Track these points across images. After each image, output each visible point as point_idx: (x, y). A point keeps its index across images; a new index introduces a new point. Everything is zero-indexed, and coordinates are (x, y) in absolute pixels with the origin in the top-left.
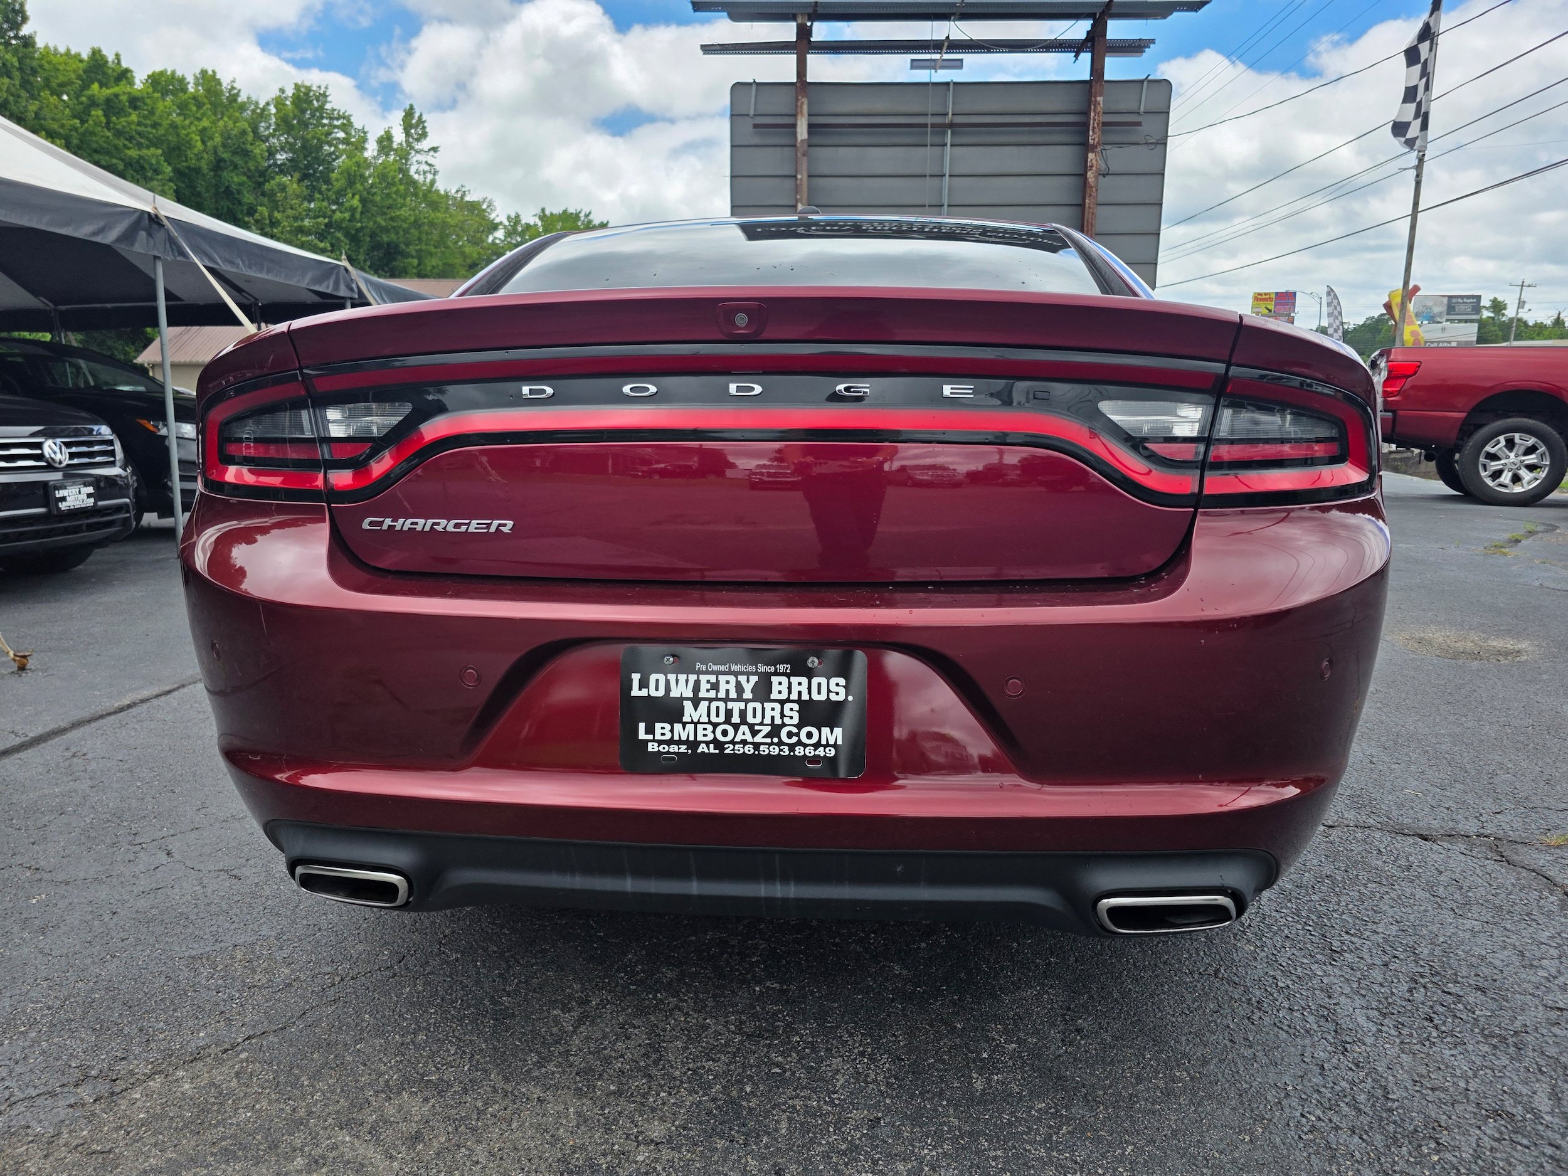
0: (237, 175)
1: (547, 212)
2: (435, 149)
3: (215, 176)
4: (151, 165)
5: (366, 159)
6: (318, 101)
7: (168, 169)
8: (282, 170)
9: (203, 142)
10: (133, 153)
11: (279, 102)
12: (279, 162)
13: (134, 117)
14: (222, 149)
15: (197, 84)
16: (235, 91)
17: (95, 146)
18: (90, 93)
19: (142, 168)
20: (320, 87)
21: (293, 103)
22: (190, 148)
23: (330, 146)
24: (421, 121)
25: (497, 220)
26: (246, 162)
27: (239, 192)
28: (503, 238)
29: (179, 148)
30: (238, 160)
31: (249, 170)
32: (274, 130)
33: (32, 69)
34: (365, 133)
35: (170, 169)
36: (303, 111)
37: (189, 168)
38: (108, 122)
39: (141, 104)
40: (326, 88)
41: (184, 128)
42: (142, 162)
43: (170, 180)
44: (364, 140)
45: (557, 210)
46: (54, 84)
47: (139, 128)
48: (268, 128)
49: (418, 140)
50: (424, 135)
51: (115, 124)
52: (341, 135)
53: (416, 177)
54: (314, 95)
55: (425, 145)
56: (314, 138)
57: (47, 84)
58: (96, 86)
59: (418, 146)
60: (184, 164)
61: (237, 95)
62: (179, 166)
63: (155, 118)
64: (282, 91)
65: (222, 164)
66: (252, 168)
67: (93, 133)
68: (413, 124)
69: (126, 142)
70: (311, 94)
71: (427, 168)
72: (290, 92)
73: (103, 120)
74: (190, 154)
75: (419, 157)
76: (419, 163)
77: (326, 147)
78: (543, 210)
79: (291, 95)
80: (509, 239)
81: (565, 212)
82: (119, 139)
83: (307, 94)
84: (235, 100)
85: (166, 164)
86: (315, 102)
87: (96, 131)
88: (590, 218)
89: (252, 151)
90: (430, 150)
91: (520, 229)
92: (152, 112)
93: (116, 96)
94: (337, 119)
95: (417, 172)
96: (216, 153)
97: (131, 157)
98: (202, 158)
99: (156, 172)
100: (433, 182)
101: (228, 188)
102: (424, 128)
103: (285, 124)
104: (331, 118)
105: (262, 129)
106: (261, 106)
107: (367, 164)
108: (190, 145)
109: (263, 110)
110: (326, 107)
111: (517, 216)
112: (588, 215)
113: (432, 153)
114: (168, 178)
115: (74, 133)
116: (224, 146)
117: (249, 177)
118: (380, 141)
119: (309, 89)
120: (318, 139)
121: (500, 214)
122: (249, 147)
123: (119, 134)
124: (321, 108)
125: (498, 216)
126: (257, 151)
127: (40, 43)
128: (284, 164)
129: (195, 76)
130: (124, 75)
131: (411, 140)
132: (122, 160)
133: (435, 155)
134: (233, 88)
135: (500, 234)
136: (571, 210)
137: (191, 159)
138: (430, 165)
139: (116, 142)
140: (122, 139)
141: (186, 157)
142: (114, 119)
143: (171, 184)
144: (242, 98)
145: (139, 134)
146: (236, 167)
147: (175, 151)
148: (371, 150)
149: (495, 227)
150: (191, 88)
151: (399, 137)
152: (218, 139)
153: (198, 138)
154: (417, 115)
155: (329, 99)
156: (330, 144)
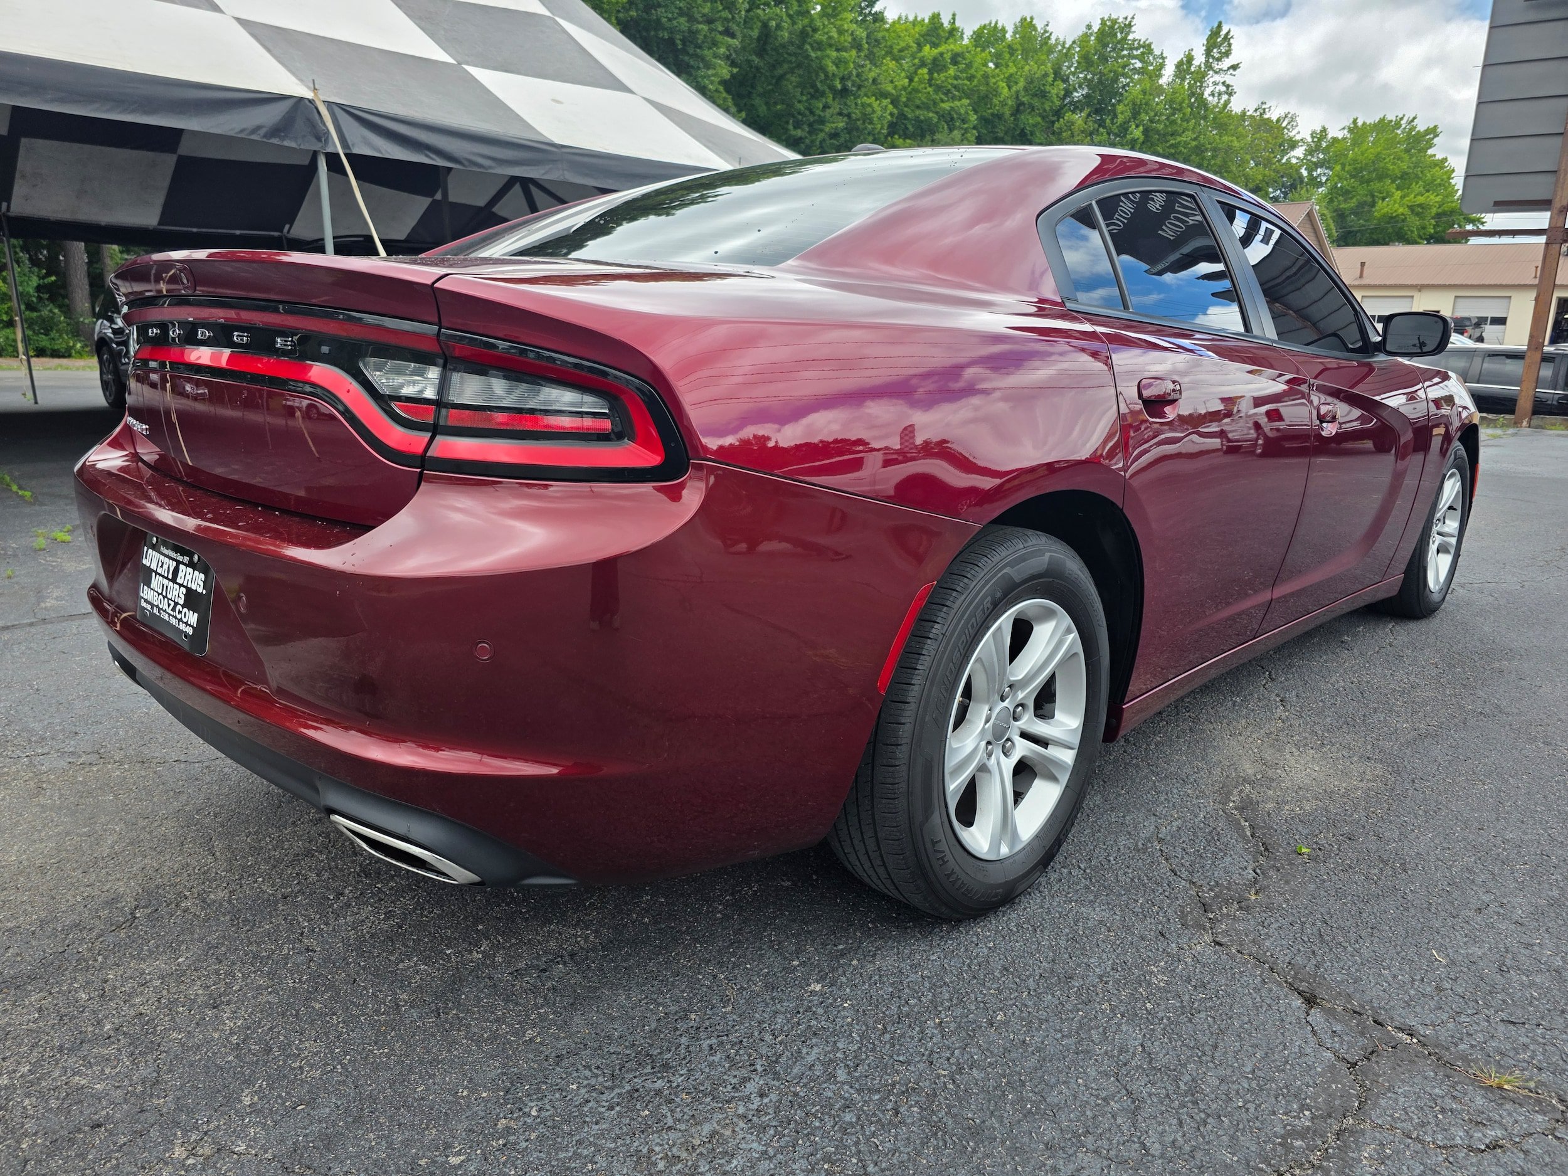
0: (1033, 116)
1: (1360, 123)
2: (1234, 67)
3: (1015, 120)
4: (960, 114)
5: (1161, 85)
6: (1121, 33)
7: (973, 118)
8: (1077, 107)
9: (1010, 88)
10: (946, 106)
11: (1084, 39)
12: (1076, 99)
13: (952, 71)
14: (1023, 93)
15: (1015, 33)
16: (1047, 35)
17: (918, 102)
18: (922, 54)
19: (952, 119)
20: (1126, 18)
21: (1097, 38)
22: (996, 96)
23: (1126, 78)
24: (1227, 38)
25: (1298, 138)
26: (1043, 104)
27: (1032, 133)
28: (1302, 156)
29: (987, 96)
30: (1036, 102)
31: (1045, 110)
32: (1076, 68)
33: (876, 40)
34: (1163, 58)
35: (975, 117)
36: (1105, 46)
37: (992, 114)
38: (931, 79)
39: (960, 59)
40: (1133, 18)
41: (993, 77)
42: (953, 113)
43: (974, 128)
44: (1162, 66)
45: (1372, 119)
46: (895, 51)
47: (955, 82)
48: (1069, 67)
49: (1219, 60)
50: (1227, 54)
51: (936, 80)
52: (1138, 65)
53: (1210, 99)
54: (1119, 27)
55: (1226, 63)
56: (1111, 71)
57: (889, 52)
58: (927, 48)
59: (1216, 66)
60: (989, 111)
61: (1049, 38)
62: (984, 114)
63: (972, 71)
64: (1089, 27)
65: (1022, 108)
66: (1048, 108)
67: (917, 91)
68: (1218, 43)
69: (943, 97)
70: (1116, 27)
71: (1224, 89)
72: (1096, 28)
73: (927, 77)
74: (995, 101)
75: (1218, 78)
76: (1215, 84)
77: (1122, 79)
78: (1355, 121)
79: (1096, 30)
80: (1309, 157)
81: (1382, 120)
82: (937, 94)
83: (1112, 27)
84: (1046, 43)
85: (972, 113)
86: (1119, 34)
87: (920, 88)
88: (1414, 124)
89: (1049, 92)
90: (1229, 68)
91: (1324, 145)
92: (969, 66)
93: (942, 54)
94: (1137, 49)
95: (1213, 94)
96: (1017, 97)
97: (944, 109)
98: (1006, 104)
99: (964, 121)
100: (1227, 103)
101: (1023, 130)
102: (1230, 45)
103: (1086, 62)
104: (1131, 49)
105: (1065, 68)
106: (1067, 46)
107: (1160, 90)
108: (996, 92)
109: (1069, 49)
110: (1129, 38)
111: (1324, 130)
112: (1413, 121)
113: (1231, 71)
114: (972, 126)
115: (903, 92)
116: (1026, 89)
117: (1043, 118)
118: (1179, 65)
119: (1115, 22)
120: (1115, 72)
121: (1303, 130)
122: (1048, 88)
123: (938, 88)
124: (1125, 39)
125: (1299, 133)
126: (1054, 91)
127: (891, 16)
128: (1079, 101)
129: (1015, 25)
130: (953, 32)
131: (1211, 60)
132: (937, 113)
133: (1234, 73)
134: (1046, 32)
135: (1299, 152)
136: (1391, 117)
137: (995, 106)
138: (1228, 86)
139: (934, 96)
140: (940, 93)
141: (991, 105)
142: (936, 75)
143: (975, 132)
144: (1053, 41)
145: (955, 87)
146: (1033, 108)
147: (982, 99)
148: (1168, 74)
149: (1293, 145)
150: (1008, 36)
151: (1199, 59)
152: (1022, 84)
153: (1004, 84)
154: (1223, 33)
155: (1133, 29)
156: (1125, 75)
